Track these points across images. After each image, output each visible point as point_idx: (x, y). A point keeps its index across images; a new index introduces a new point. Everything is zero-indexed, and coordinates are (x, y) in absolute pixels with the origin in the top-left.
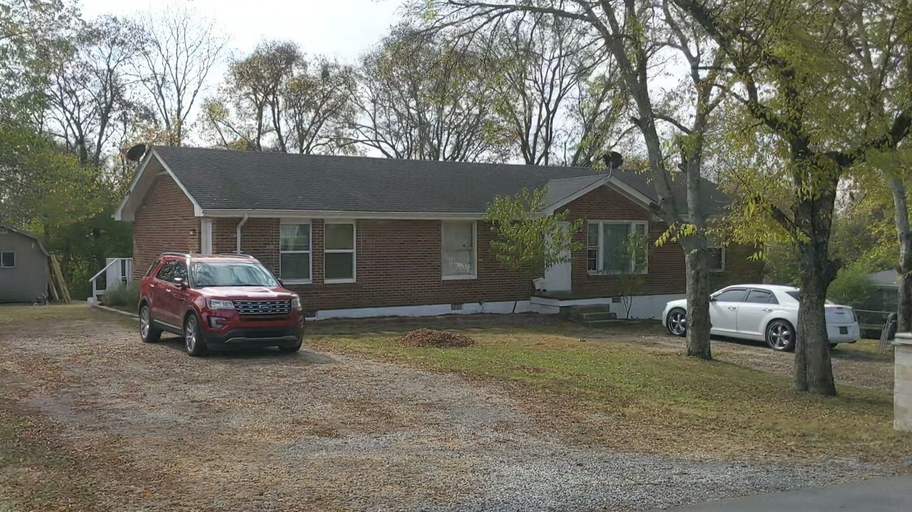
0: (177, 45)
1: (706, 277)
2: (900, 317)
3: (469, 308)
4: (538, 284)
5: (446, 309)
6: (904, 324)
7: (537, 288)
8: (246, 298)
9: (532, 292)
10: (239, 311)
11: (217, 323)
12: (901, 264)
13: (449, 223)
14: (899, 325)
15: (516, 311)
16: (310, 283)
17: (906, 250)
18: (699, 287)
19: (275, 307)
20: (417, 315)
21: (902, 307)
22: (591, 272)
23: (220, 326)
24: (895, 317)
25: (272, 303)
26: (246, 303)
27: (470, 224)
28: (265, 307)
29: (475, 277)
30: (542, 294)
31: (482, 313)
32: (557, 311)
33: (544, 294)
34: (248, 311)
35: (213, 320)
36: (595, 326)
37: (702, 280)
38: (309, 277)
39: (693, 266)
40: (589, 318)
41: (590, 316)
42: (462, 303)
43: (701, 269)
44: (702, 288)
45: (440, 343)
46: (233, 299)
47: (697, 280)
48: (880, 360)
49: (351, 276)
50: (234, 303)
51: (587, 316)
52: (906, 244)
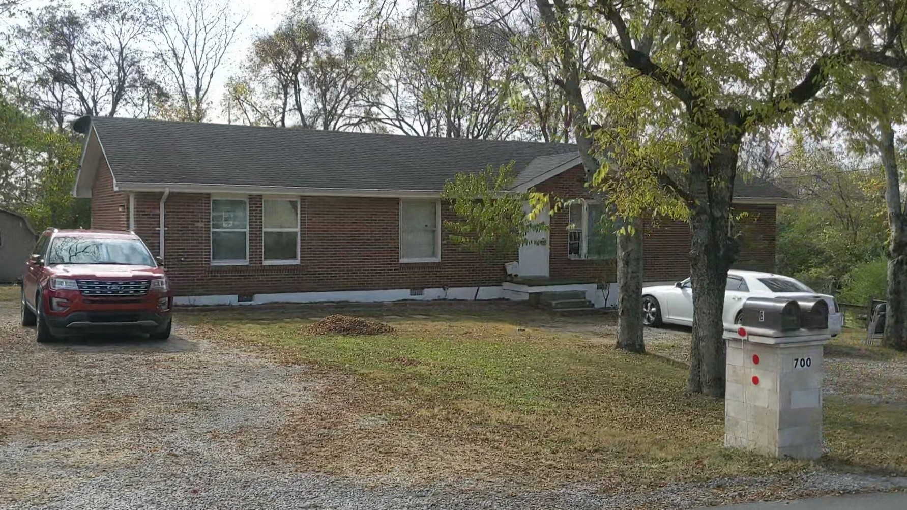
0: (196, 21)
1: (637, 260)
2: (888, 308)
3: (431, 294)
4: (511, 268)
5: (404, 294)
6: (893, 316)
7: (509, 273)
8: (93, 277)
9: (503, 278)
10: (83, 292)
11: (59, 304)
12: (891, 247)
13: (409, 202)
14: (887, 316)
15: (477, 298)
16: (247, 264)
17: (896, 232)
18: (630, 270)
19: (128, 288)
20: (371, 300)
21: (890, 297)
22: (573, 257)
23: (61, 309)
24: (883, 309)
25: (125, 283)
26: (92, 283)
27: (433, 203)
28: (114, 287)
29: (437, 260)
30: (513, 279)
31: (444, 299)
32: (526, 298)
33: (515, 280)
34: (94, 292)
35: (55, 301)
36: (563, 315)
37: (633, 263)
38: (245, 258)
39: (624, 248)
40: (559, 306)
41: (560, 303)
42: (423, 288)
43: (632, 250)
44: (633, 272)
45: (347, 331)
46: (77, 279)
47: (627, 263)
48: (862, 357)
49: (295, 257)
50: (78, 282)
51: (557, 304)
52: (896, 226)
